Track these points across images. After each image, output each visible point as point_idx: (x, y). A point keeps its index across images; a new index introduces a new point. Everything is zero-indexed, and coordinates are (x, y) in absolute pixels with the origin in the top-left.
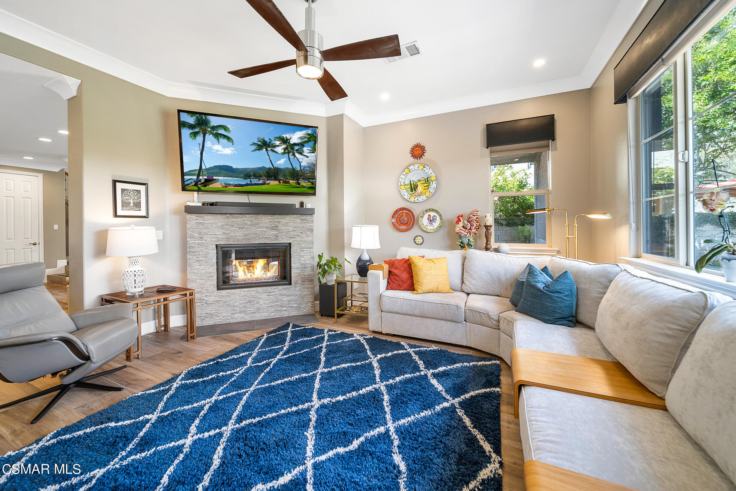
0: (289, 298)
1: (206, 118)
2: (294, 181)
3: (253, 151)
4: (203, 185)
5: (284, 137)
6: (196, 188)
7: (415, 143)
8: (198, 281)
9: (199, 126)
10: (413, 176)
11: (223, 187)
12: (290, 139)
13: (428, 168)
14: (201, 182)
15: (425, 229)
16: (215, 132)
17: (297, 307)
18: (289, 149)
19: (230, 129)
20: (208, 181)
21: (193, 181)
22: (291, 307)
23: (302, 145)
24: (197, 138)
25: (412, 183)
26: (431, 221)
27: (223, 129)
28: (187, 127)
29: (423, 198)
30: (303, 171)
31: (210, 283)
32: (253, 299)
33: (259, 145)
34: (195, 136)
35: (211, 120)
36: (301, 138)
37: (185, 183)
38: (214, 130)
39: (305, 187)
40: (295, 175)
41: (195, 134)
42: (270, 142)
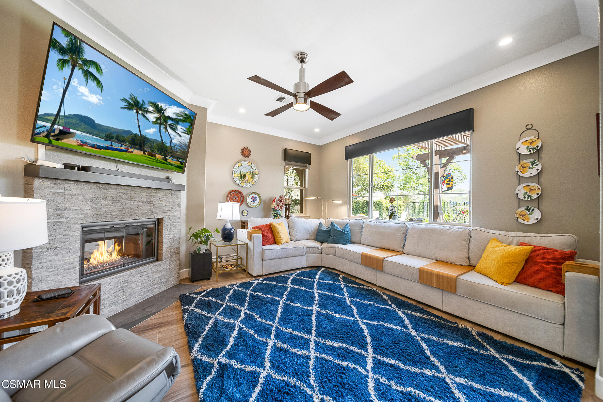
0: (160, 274)
1: (80, 44)
2: (161, 156)
3: (122, 108)
4: (55, 138)
5: (158, 105)
6: (46, 140)
7: (245, 146)
8: (51, 279)
9: (70, 52)
10: (242, 169)
11: (78, 145)
12: (164, 110)
13: (254, 165)
14: (54, 132)
15: (250, 206)
16: (86, 68)
17: (166, 282)
18: (162, 121)
19: (103, 71)
20: (64, 134)
21: (45, 130)
22: (162, 283)
23: (177, 122)
24: (64, 69)
25: (242, 173)
26: (254, 200)
27: (95, 68)
28: (57, 50)
29: (249, 185)
30: (173, 148)
31: (69, 277)
32: (126, 284)
33: (130, 104)
34: (63, 66)
35: (85, 49)
36: (177, 114)
37: (36, 130)
38: (85, 65)
39: (172, 165)
40: (163, 150)
41: (63, 63)
42: (142, 105)
